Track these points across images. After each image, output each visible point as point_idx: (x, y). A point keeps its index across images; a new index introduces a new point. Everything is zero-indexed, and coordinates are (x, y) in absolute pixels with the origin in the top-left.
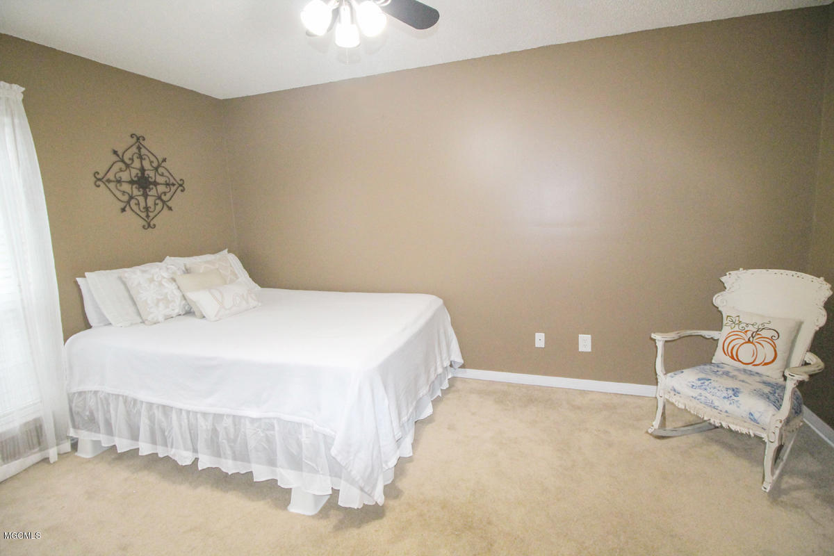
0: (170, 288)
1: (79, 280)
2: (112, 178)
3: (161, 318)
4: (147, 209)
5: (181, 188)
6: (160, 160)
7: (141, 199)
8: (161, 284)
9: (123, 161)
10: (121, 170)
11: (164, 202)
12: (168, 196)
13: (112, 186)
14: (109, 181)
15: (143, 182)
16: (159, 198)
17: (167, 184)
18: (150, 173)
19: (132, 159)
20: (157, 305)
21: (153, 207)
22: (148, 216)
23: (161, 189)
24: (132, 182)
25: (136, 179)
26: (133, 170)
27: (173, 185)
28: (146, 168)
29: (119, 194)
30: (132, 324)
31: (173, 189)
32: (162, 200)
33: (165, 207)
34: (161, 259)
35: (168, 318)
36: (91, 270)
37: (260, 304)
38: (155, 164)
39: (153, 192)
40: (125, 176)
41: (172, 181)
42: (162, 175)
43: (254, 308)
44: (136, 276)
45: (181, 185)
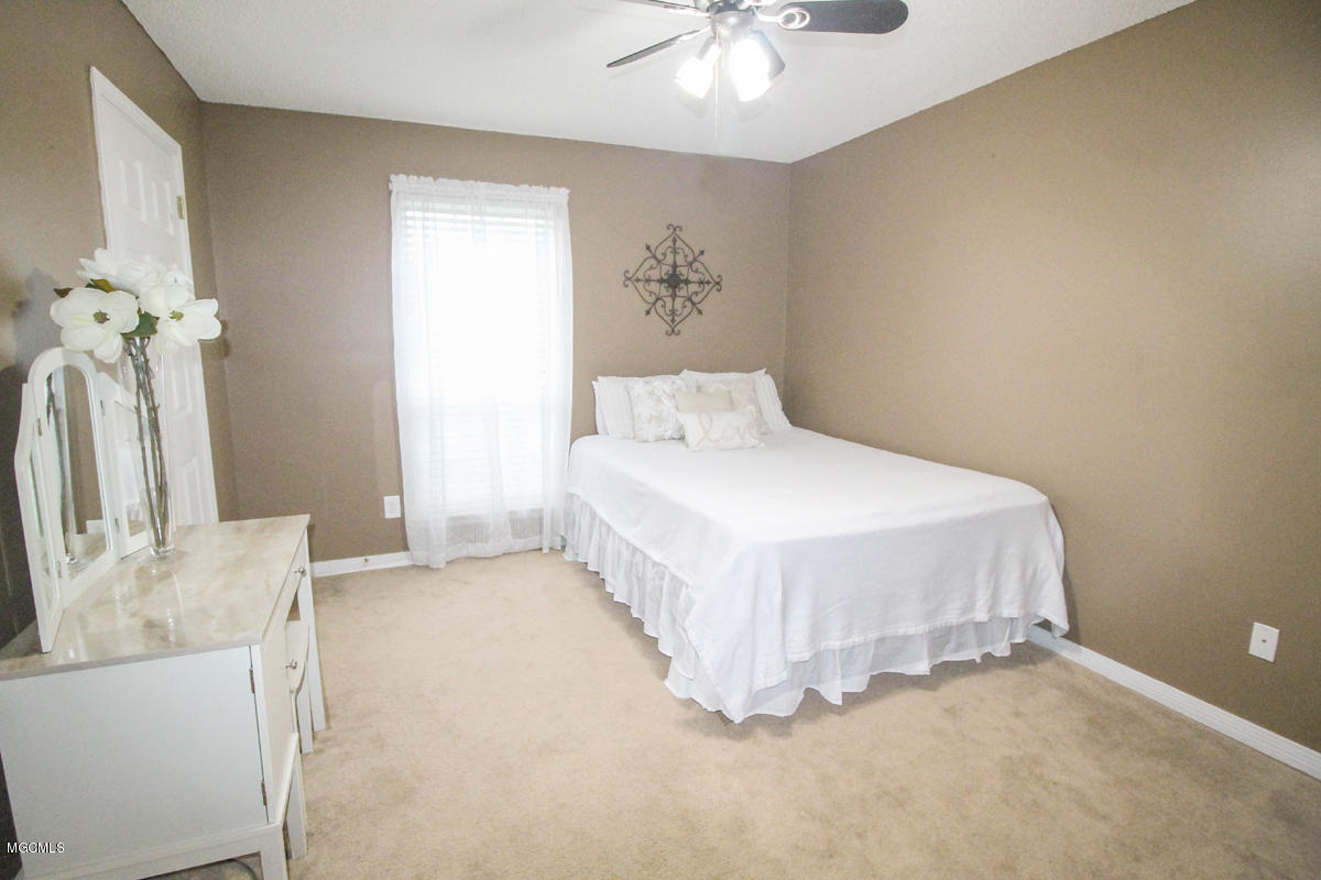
0: (668, 405)
1: (594, 383)
2: (641, 277)
3: (651, 438)
4: (673, 312)
5: (717, 287)
6: (697, 253)
7: (669, 301)
8: (659, 399)
9: (655, 257)
10: (651, 268)
11: (694, 304)
12: (701, 296)
13: (640, 285)
14: (638, 280)
15: (673, 281)
16: (690, 299)
17: (701, 283)
18: (683, 271)
19: (664, 254)
20: (650, 421)
21: (680, 310)
22: (673, 321)
23: (693, 288)
24: (661, 281)
25: (666, 278)
26: (663, 267)
27: (708, 282)
28: (678, 264)
29: (646, 295)
30: (624, 438)
31: (707, 288)
32: (692, 302)
33: (695, 310)
34: (677, 372)
35: (660, 439)
36: (604, 375)
37: (763, 445)
38: (690, 259)
39: (682, 292)
40: (655, 274)
41: (707, 278)
42: (696, 271)
43: (753, 447)
44: (639, 385)
45: (718, 283)
